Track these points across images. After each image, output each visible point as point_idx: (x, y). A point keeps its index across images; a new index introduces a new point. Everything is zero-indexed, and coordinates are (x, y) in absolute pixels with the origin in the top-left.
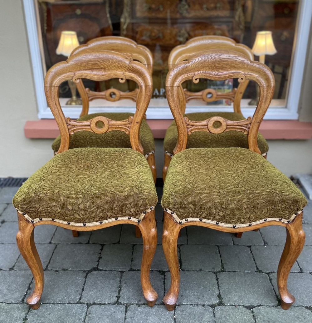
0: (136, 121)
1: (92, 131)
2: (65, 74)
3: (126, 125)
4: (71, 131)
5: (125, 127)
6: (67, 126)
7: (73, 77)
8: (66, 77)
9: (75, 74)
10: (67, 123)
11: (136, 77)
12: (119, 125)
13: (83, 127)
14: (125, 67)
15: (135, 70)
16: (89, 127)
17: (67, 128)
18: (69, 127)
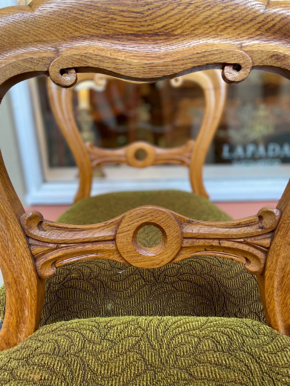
2: (21, 51)
3: (249, 240)
4: (45, 263)
5: (246, 248)
6: (30, 245)
7: (52, 60)
9: (57, 51)
10: (27, 237)
12: (219, 239)
13: (88, 247)
14: (251, 20)
16: (110, 246)
17: (26, 254)
18: (37, 250)
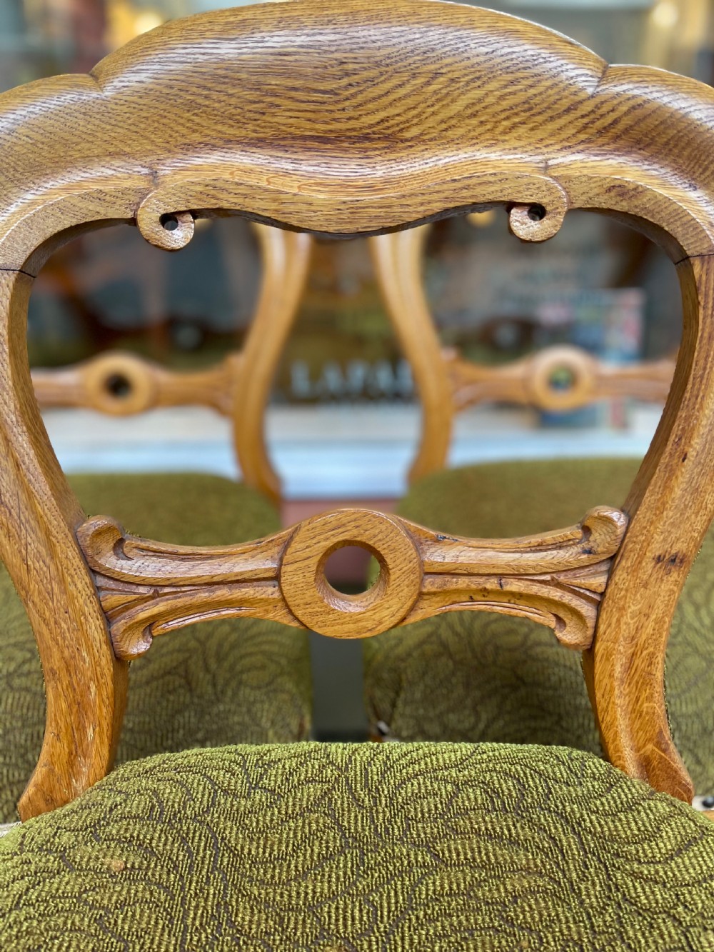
0: (656, 548)
1: (287, 621)
2: (76, 176)
3: (562, 578)
4: (130, 629)
5: (556, 594)
6: (98, 589)
7: (143, 194)
8: (82, 197)
9: (154, 174)
10: (93, 572)
11: (662, 185)
12: (501, 576)
13: (222, 593)
14: (568, 110)
15: (652, 122)
16: (270, 591)
17: (91, 609)
18: (112, 600)
